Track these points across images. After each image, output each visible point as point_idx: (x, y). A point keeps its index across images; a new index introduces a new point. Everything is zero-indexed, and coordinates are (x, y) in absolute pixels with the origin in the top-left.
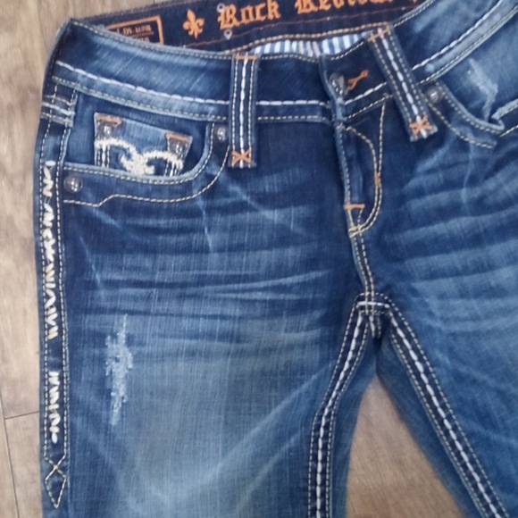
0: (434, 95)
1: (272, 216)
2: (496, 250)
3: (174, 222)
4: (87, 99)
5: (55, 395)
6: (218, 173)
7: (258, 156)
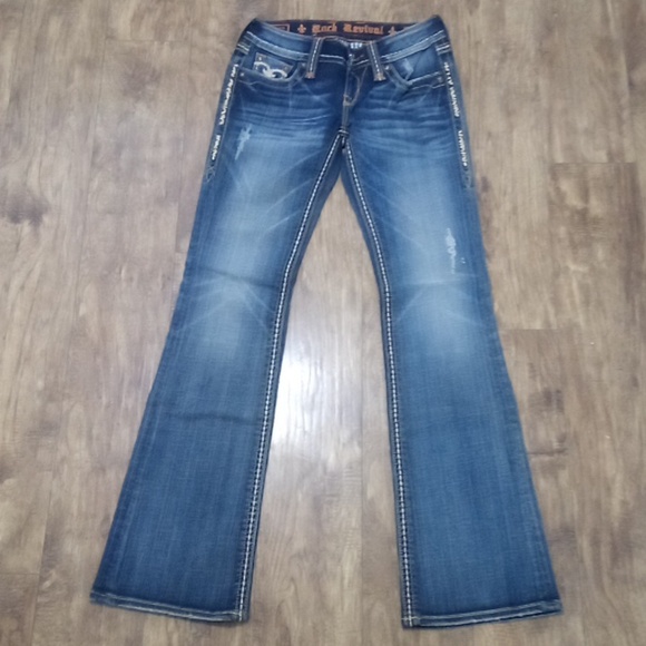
0: (387, 68)
1: (317, 98)
2: (398, 122)
3: (278, 95)
4: (256, 47)
5: (217, 143)
6: (299, 79)
7: (316, 75)
